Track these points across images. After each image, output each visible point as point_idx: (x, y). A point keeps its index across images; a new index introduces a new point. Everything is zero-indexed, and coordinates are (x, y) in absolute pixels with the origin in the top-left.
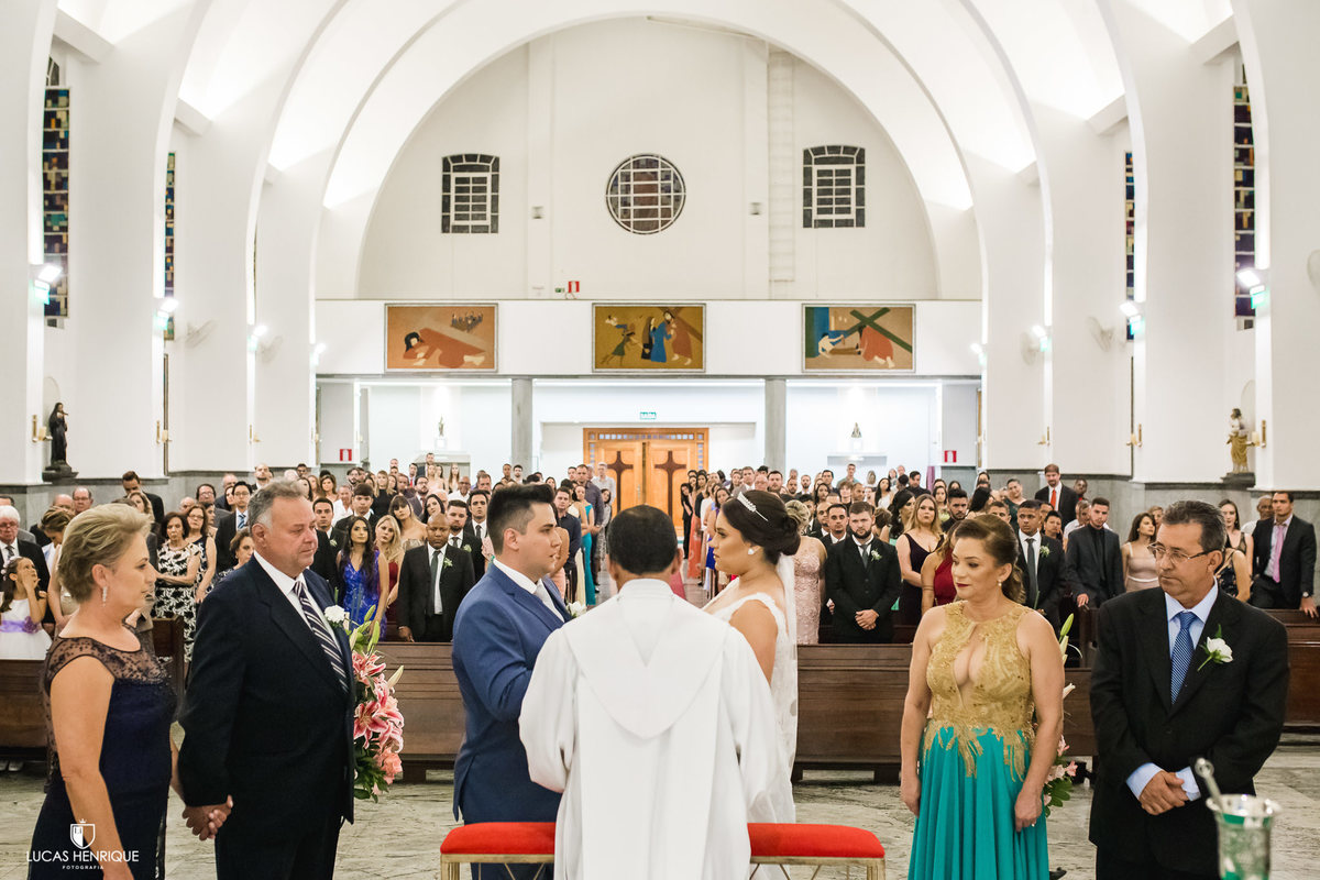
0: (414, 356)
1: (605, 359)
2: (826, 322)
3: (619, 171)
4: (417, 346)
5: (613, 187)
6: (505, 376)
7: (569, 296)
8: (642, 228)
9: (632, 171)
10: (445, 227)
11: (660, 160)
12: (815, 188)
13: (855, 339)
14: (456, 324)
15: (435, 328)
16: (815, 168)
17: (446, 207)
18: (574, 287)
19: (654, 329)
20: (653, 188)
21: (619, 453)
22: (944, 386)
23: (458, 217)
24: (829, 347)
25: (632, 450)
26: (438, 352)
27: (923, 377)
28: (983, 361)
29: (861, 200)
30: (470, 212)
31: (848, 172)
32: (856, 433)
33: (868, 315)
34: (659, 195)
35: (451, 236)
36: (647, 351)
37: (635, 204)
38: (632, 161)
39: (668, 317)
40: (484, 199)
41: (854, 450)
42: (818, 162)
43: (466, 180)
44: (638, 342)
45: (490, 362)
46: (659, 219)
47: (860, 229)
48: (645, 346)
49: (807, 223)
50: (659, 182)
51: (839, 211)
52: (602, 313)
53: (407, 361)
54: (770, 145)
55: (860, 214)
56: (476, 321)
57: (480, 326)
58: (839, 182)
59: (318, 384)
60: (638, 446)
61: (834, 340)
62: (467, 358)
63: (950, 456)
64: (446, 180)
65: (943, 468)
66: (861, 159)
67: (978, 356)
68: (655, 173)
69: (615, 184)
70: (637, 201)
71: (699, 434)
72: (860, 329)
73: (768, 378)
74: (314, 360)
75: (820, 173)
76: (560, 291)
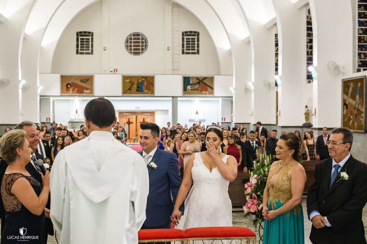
0: (69, 90)
1: (125, 91)
2: (189, 81)
3: (129, 37)
4: (70, 87)
5: (127, 42)
6: (96, 96)
7: (114, 73)
8: (135, 54)
9: (133, 37)
10: (77, 53)
11: (141, 34)
12: (185, 43)
13: (197, 86)
14: (82, 81)
15: (76, 82)
16: (185, 37)
17: (77, 46)
18: (116, 71)
19: (140, 83)
20: (139, 42)
21: (129, 119)
22: (222, 100)
23: (81, 50)
24: (190, 88)
26: (76, 89)
27: (216, 97)
28: (234, 92)
29: (198, 47)
30: (85, 48)
31: (194, 39)
32: (197, 113)
33: (201, 79)
34: (140, 44)
35: (79, 55)
36: (138, 89)
37: (134, 47)
38: (132, 34)
39: (144, 79)
40: (89, 44)
41: (196, 118)
42: (186, 35)
43: (83, 39)
44: (135, 86)
45: (92, 92)
46: (140, 51)
47: (198, 55)
48: (137, 88)
49: (183, 53)
50: (140, 41)
51: (192, 50)
52: (125, 78)
53: (67, 92)
54: (172, 30)
55: (198, 51)
56: (87, 80)
57: (88, 82)
58: (192, 41)
59: (40, 99)
60: (134, 117)
61: (191, 86)
62: (85, 91)
63: (224, 119)
64: (77, 39)
65: (222, 122)
66: (198, 35)
67: (232, 90)
68: (139, 38)
69: (128, 41)
70: (134, 46)
71: (152, 113)
72: (199, 83)
73: (173, 97)
74: (39, 92)
75: (187, 39)
76: (111, 72)
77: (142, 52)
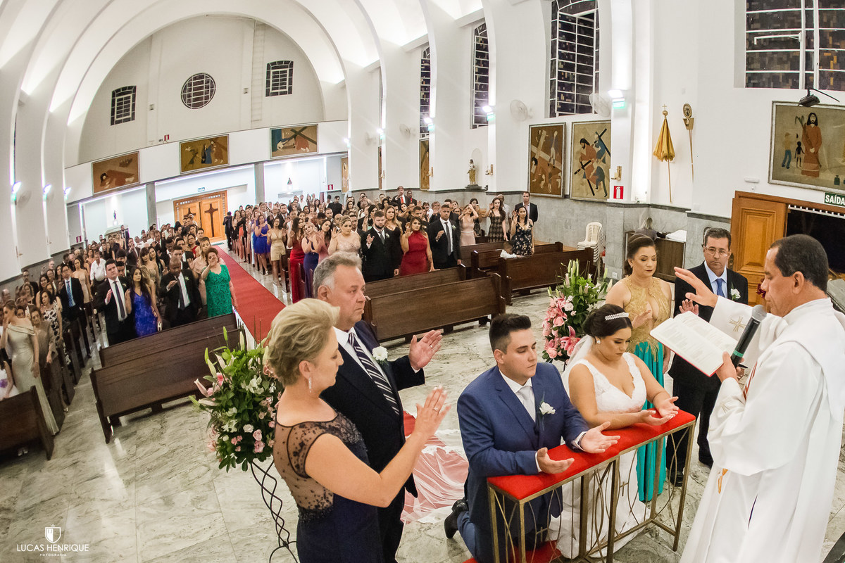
0: (105, 184)
1: (185, 167)
2: (280, 135)
3: (187, 83)
4: (106, 179)
5: (184, 90)
6: (144, 184)
7: (165, 142)
8: (197, 106)
9: (192, 81)
10: (112, 122)
11: (204, 75)
12: (271, 79)
13: (293, 141)
14: (122, 165)
15: (113, 168)
16: (272, 71)
17: (113, 113)
18: (167, 138)
19: (206, 149)
20: (202, 88)
21: (189, 209)
22: (328, 158)
23: (118, 117)
24: (282, 146)
25: (195, 207)
26: (115, 180)
27: (322, 155)
29: (291, 82)
30: (123, 113)
31: (286, 72)
32: (290, 182)
33: (297, 130)
34: (205, 90)
35: (115, 125)
36: (204, 160)
37: (194, 96)
38: (193, 77)
39: (212, 143)
40: (129, 106)
41: (289, 190)
42: (273, 68)
43: (122, 99)
44: (199, 156)
45: (137, 179)
46: (204, 101)
47: (291, 95)
48: (203, 158)
49: (268, 94)
50: (204, 85)
51: (282, 88)
52: (184, 146)
53: (102, 188)
54: (253, 63)
55: (290, 89)
56: (130, 161)
57: (131, 164)
58: (281, 76)
59: (68, 208)
60: (197, 204)
61: (284, 143)
62: (127, 180)
63: (330, 187)
64: (113, 101)
65: (328, 192)
66: (291, 65)
67: (347, 142)
68: (203, 81)
69: (185, 89)
70: (195, 94)
71: (223, 194)
72: (294, 137)
73: (256, 163)
74: (66, 198)
75: (274, 73)
76: (160, 141)
77: (206, 102)
